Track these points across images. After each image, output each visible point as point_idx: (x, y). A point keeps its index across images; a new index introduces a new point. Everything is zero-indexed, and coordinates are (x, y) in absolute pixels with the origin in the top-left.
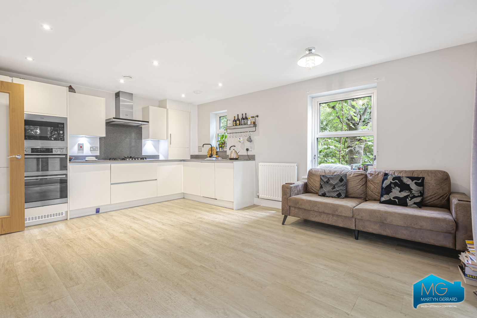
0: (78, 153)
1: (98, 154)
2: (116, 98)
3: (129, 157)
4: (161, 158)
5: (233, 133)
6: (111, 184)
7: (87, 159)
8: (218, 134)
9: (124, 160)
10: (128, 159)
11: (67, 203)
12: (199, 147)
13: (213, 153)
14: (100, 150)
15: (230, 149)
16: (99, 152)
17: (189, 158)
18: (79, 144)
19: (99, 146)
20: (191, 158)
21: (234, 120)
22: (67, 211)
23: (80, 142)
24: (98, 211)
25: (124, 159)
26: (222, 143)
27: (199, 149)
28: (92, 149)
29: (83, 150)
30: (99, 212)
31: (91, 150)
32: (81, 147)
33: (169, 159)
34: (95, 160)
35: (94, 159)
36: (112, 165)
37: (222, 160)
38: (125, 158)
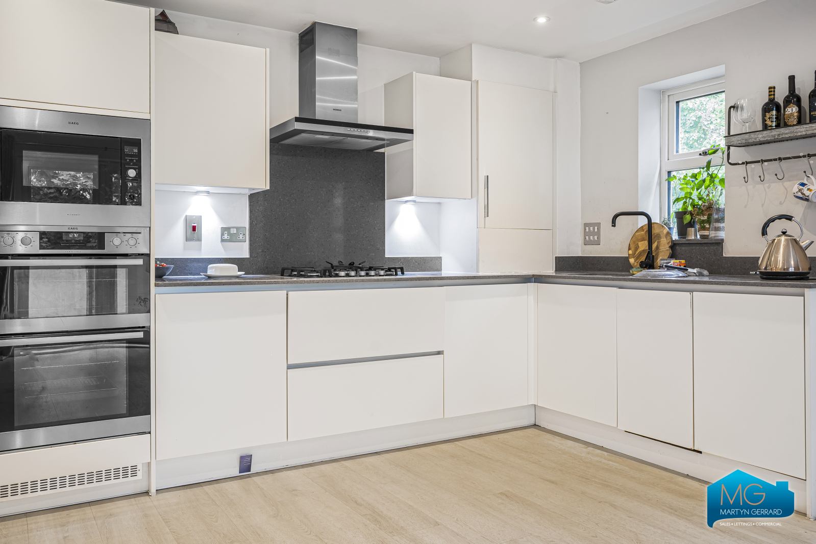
0: (185, 248)
1: (246, 254)
2: (301, 51)
3: (346, 263)
4: (449, 269)
5: (763, 161)
6: (290, 367)
7: (212, 270)
8: (669, 173)
9: (330, 276)
10: (342, 273)
11: (150, 433)
12: (586, 225)
13: (657, 248)
14: (250, 240)
15: (764, 233)
16: (246, 246)
17: (551, 271)
18: (187, 220)
19: (247, 226)
20: (558, 269)
21: (766, 104)
22: (149, 464)
23: (192, 211)
24: (245, 464)
25: (329, 271)
26: (694, 206)
27: (585, 234)
28: (228, 235)
29: (199, 239)
30: (248, 469)
31: (223, 240)
32: (194, 228)
33: (481, 274)
34: (238, 277)
35: (233, 270)
36: (290, 293)
37: (706, 279)
38: (332, 267)
